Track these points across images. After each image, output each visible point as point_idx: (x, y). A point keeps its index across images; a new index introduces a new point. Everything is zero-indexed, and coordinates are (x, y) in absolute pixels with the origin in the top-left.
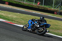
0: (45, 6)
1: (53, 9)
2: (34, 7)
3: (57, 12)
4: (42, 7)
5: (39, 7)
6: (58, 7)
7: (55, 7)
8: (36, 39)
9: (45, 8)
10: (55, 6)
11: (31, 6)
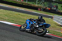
0: (29, 3)
1: (36, 5)
2: (17, 3)
3: (41, 8)
4: (26, 4)
5: (23, 3)
6: (41, 4)
7: (39, 4)
8: (20, 35)
9: (29, 4)
10: (38, 2)
11: (15, 2)
